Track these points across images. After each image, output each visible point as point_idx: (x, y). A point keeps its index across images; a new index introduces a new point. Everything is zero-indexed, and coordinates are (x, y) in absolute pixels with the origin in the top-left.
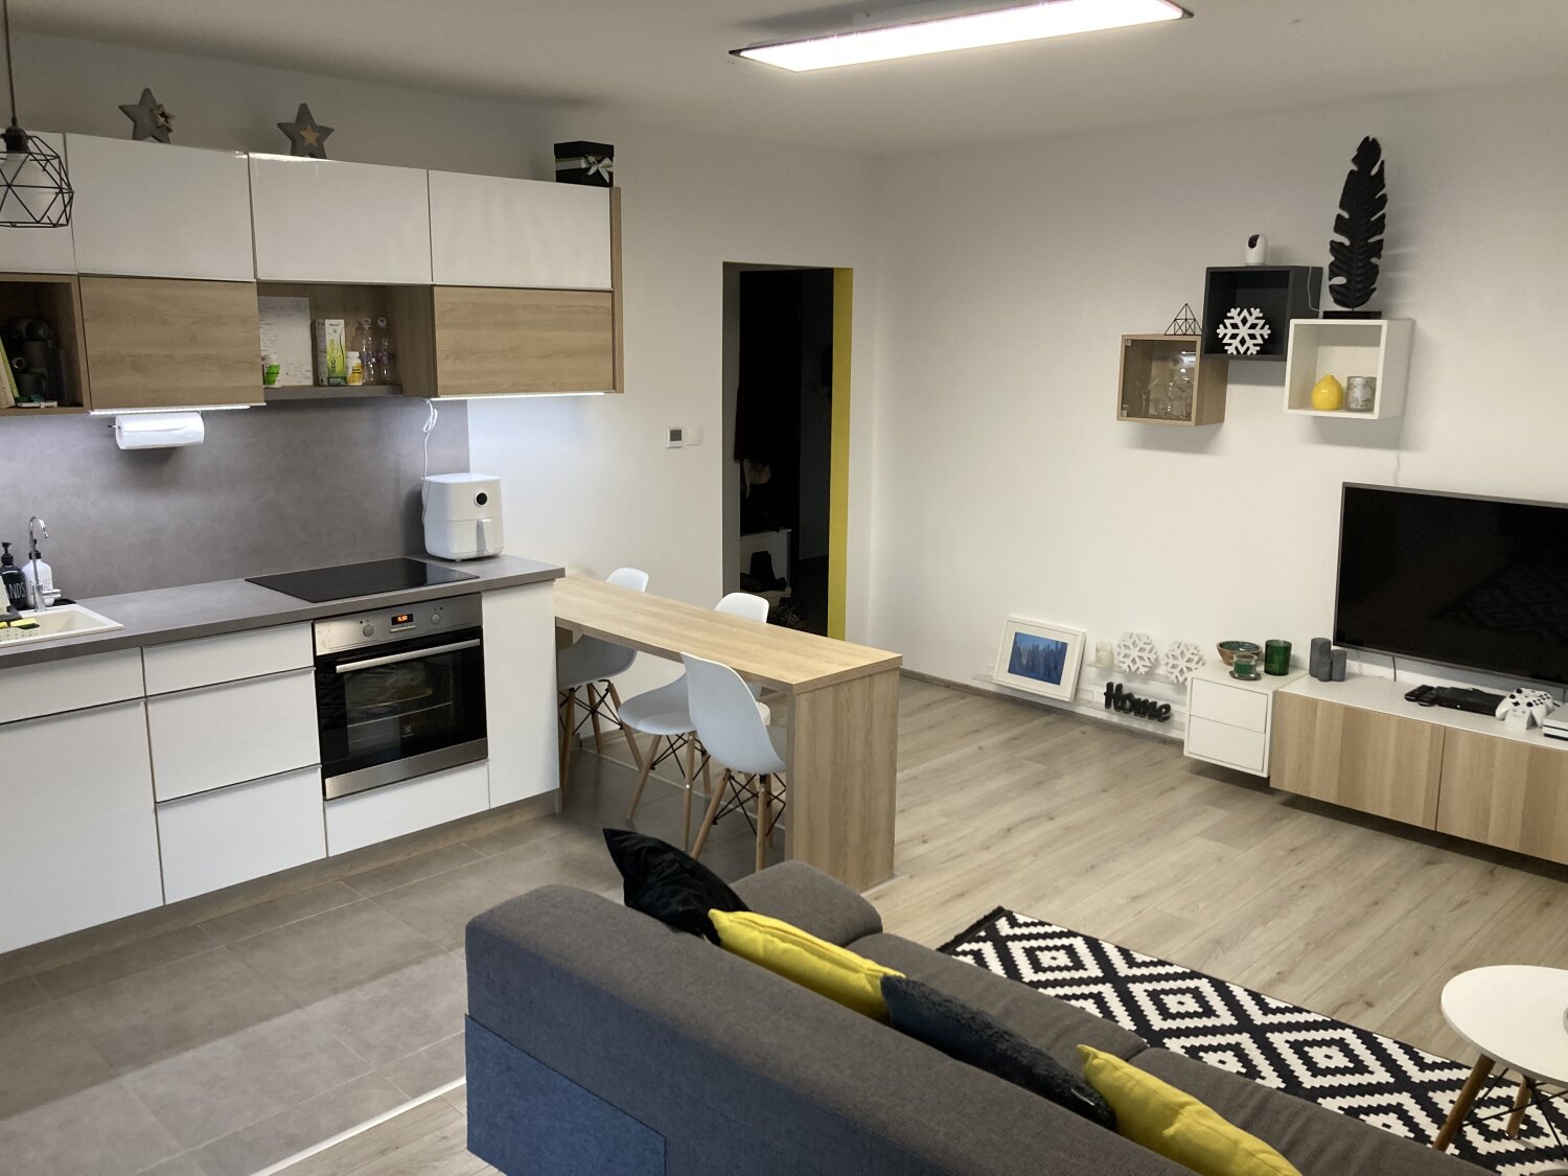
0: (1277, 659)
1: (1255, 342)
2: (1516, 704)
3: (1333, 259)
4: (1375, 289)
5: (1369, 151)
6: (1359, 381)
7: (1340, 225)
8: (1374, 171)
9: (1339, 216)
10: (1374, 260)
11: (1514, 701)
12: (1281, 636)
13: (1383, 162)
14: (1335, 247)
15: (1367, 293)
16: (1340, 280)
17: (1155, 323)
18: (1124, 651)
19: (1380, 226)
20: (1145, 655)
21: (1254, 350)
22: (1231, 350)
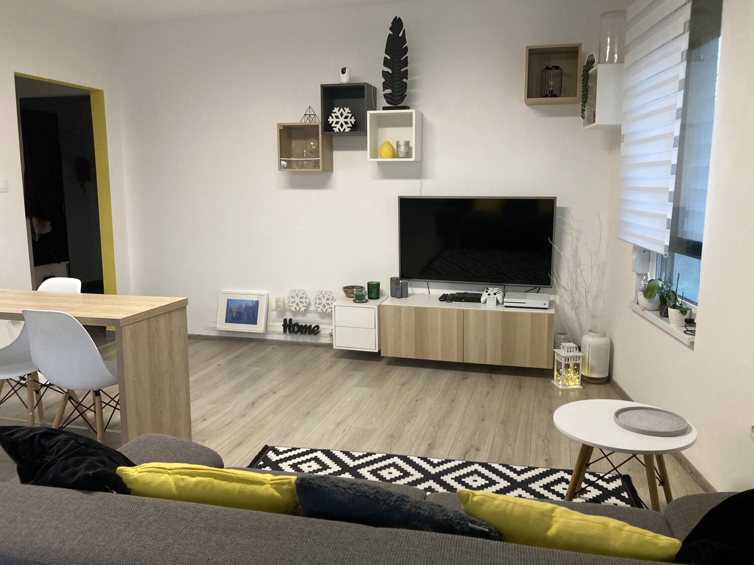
0: (374, 291)
1: (348, 125)
2: (489, 295)
3: (384, 80)
4: (406, 95)
5: (397, 24)
6: (402, 143)
7: (386, 63)
8: (400, 35)
9: (385, 58)
10: (404, 80)
11: (488, 293)
12: (374, 280)
13: (404, 30)
14: (385, 74)
15: (403, 97)
16: (388, 91)
17: (295, 118)
18: (292, 300)
19: (405, 63)
20: (303, 300)
21: (347, 130)
22: (336, 130)
